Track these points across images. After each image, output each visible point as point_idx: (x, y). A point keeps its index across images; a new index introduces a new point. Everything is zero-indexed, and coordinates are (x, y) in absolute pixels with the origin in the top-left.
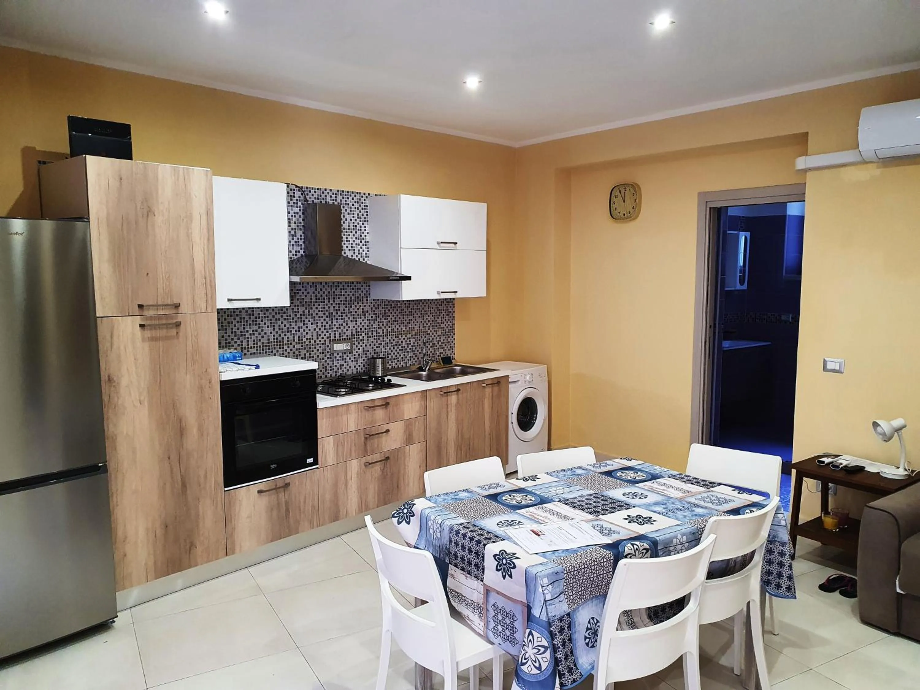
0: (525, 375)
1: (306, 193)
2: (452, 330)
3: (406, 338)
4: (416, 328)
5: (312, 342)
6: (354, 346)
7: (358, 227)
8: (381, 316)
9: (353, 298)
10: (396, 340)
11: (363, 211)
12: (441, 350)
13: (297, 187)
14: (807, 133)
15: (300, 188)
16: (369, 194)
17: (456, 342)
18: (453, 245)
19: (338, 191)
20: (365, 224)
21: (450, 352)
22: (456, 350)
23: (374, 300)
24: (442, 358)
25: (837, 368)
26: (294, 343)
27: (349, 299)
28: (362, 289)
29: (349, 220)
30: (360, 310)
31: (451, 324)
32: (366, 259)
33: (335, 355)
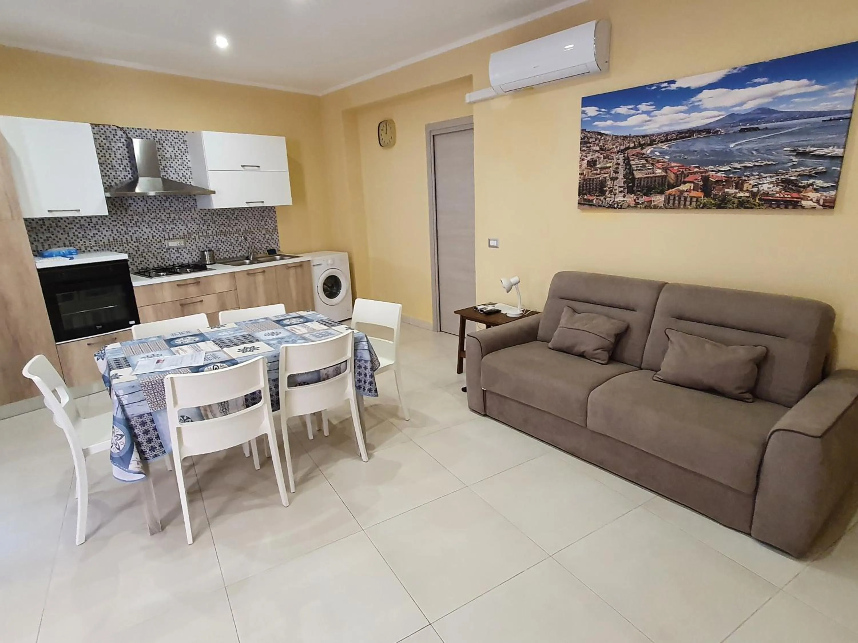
0: (327, 260)
1: (127, 132)
2: (276, 230)
3: (234, 237)
4: (242, 229)
5: (149, 241)
6: (188, 243)
7: (180, 156)
8: (209, 221)
9: (182, 209)
10: (225, 238)
11: (182, 145)
12: (267, 245)
13: (118, 127)
14: (471, 75)
15: (122, 129)
16: (187, 132)
17: (280, 238)
18: (257, 168)
19: (157, 130)
20: (186, 154)
21: (276, 246)
22: (280, 245)
23: (201, 210)
24: (268, 251)
25: (495, 245)
26: (132, 242)
27: (177, 209)
28: (189, 202)
29: (170, 151)
30: (190, 217)
31: (274, 226)
32: (190, 180)
33: (171, 250)
